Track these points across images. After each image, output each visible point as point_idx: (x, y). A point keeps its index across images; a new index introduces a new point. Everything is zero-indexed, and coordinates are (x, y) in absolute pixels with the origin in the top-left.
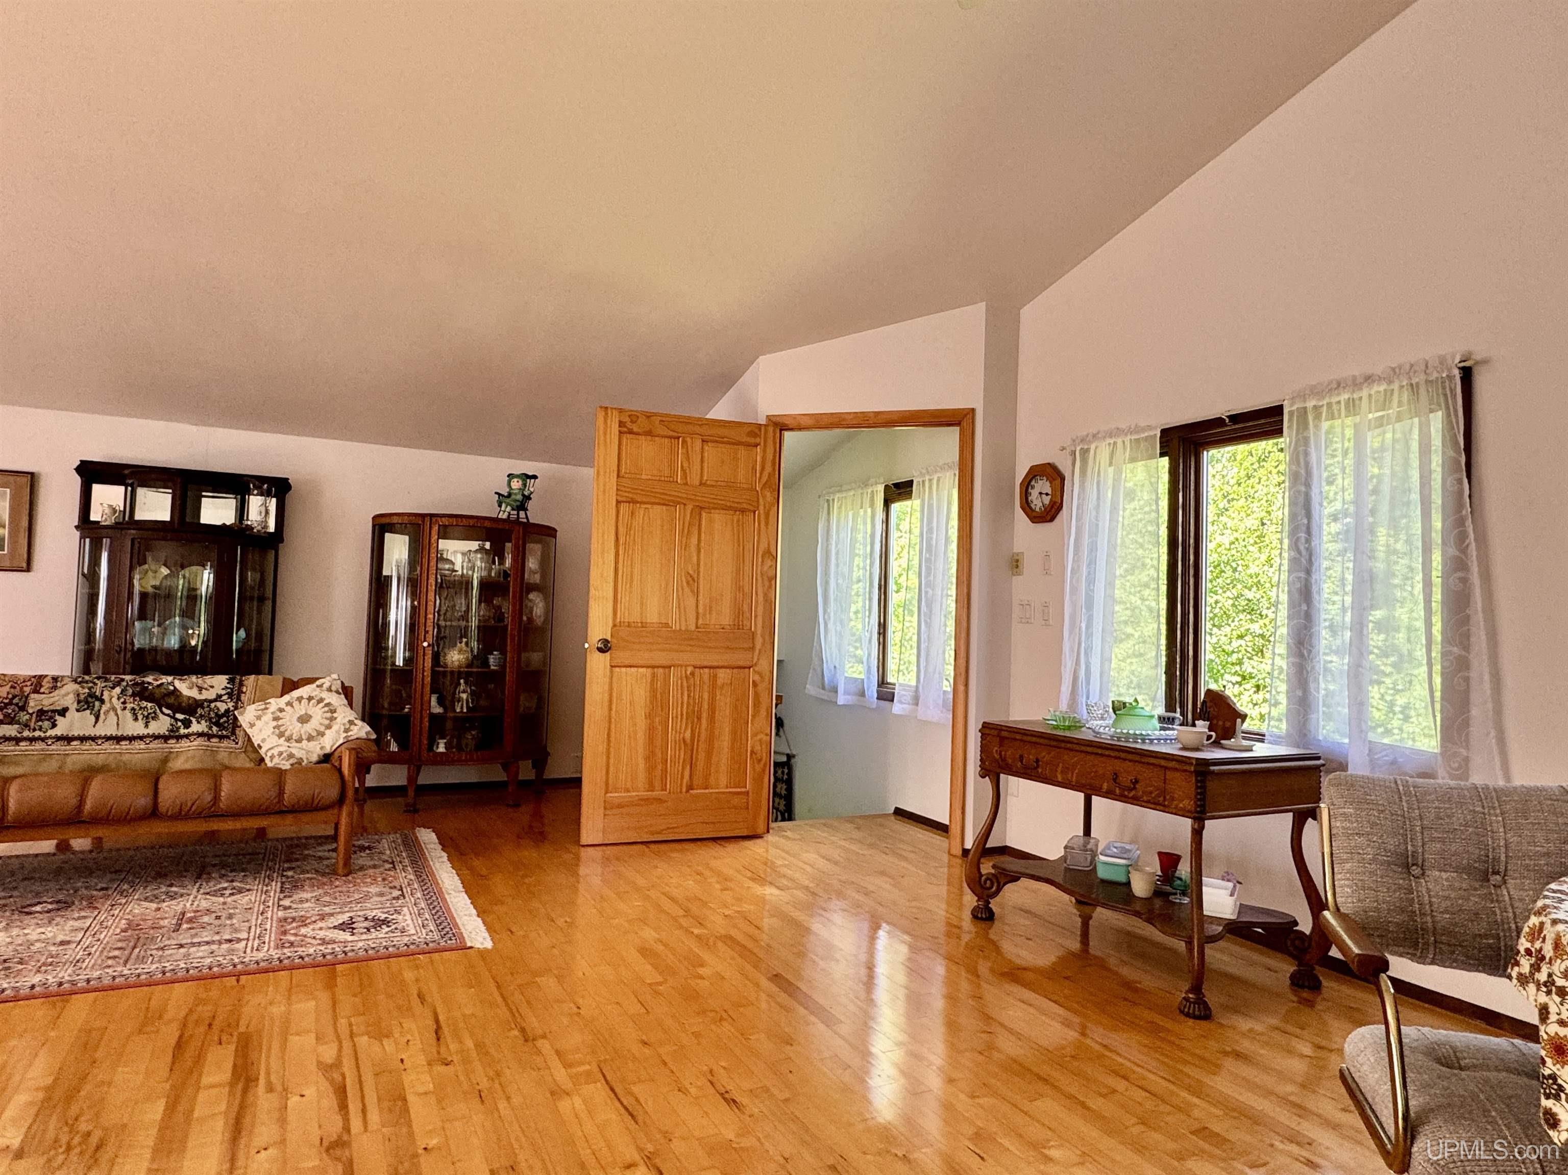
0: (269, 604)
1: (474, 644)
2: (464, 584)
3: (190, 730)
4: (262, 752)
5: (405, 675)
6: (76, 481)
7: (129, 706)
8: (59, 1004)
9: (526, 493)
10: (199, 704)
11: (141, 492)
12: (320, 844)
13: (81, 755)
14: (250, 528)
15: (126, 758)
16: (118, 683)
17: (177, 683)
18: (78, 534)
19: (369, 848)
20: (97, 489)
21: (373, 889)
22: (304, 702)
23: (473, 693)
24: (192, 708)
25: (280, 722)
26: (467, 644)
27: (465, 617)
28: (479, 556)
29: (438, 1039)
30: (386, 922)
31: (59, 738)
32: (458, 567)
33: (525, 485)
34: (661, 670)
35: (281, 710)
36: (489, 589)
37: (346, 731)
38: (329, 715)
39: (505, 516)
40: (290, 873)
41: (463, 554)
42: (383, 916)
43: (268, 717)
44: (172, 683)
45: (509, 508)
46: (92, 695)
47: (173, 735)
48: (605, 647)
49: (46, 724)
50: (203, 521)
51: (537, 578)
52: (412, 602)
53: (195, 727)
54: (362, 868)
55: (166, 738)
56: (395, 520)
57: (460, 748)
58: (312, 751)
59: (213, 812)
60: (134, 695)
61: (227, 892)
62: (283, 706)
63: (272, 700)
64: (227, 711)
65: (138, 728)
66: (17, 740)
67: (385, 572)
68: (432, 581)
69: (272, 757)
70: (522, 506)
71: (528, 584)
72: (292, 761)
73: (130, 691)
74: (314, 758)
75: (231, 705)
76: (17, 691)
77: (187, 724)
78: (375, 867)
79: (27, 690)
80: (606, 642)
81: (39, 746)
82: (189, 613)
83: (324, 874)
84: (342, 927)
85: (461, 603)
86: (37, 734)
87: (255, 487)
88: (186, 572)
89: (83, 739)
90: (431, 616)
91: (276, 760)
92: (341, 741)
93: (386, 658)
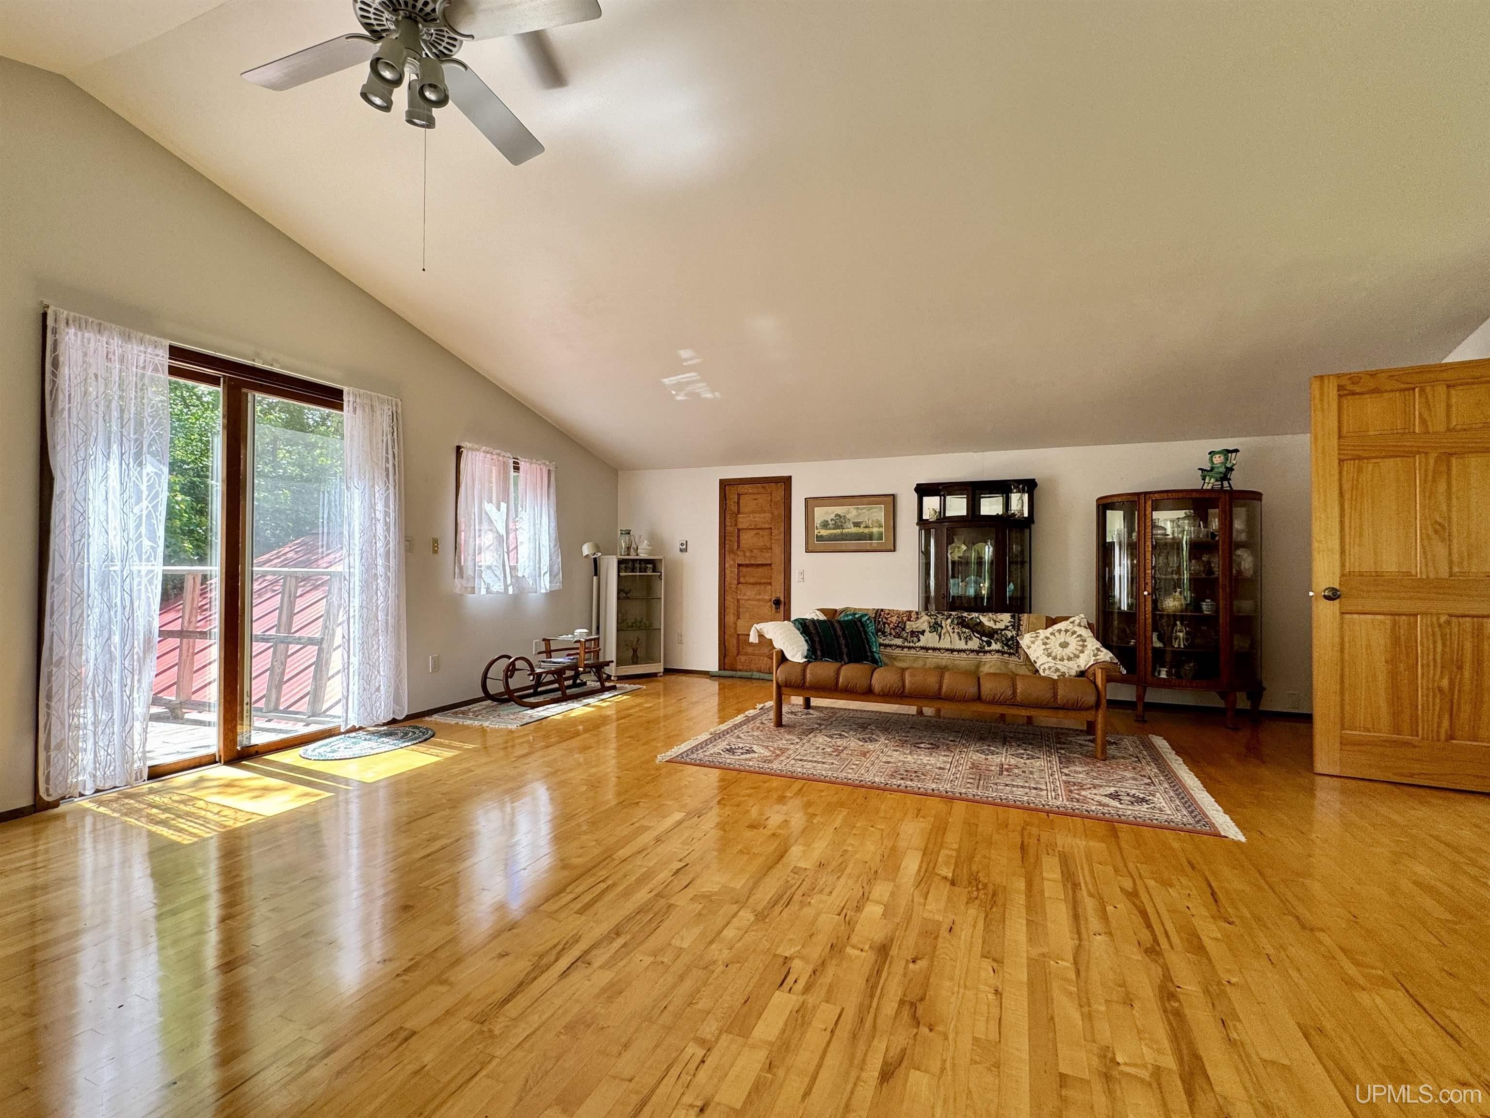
0: (1027, 566)
1: (1187, 593)
2: (1176, 545)
3: (991, 648)
4: (1037, 665)
5: (1129, 617)
6: (915, 496)
7: (956, 631)
8: (949, 804)
9: (1229, 465)
10: (995, 631)
11: (948, 498)
12: (1078, 735)
13: (933, 659)
14: (1014, 515)
15: (957, 662)
16: (950, 616)
17: (981, 617)
18: (917, 528)
19: (1115, 743)
20: (926, 499)
21: (1128, 774)
22: (1063, 633)
23: (1187, 633)
24: (991, 634)
25: (1048, 646)
26: (1181, 593)
27: (1179, 571)
28: (1186, 522)
29: (1216, 901)
30: (1143, 800)
31: (922, 648)
32: (1169, 531)
33: (1227, 459)
34: (1404, 617)
35: (1048, 638)
36: (1198, 548)
37: (1095, 655)
38: (1081, 643)
39: (1209, 487)
40: (1063, 752)
41: (1172, 521)
42: (1142, 796)
43: (1039, 642)
44: (978, 618)
45: (1213, 480)
46: (936, 623)
47: (981, 651)
48: (1333, 595)
49: (915, 639)
50: (982, 513)
51: (1243, 537)
52: (1132, 560)
53: (995, 646)
54: (1114, 757)
55: (978, 652)
56: (1115, 500)
57: (1179, 676)
58: (1072, 668)
59: (1011, 703)
60: (958, 624)
61: (1025, 756)
62: (1049, 635)
63: (1040, 631)
64: (1012, 637)
65: (961, 645)
66: (903, 648)
67: (1109, 540)
68: (1149, 543)
69: (1044, 670)
70: (1225, 477)
71: (1236, 542)
72: (1058, 674)
73: (956, 622)
74: (1073, 673)
75: (1014, 633)
76: (900, 620)
77: (989, 644)
78: (1123, 758)
79: (905, 619)
80: (1333, 590)
81: (913, 651)
82: (979, 574)
83: (1086, 756)
84: (1110, 796)
85: (1173, 560)
86: (911, 644)
87: (1015, 488)
88: (977, 547)
89: (934, 649)
90: (1149, 571)
91: (1047, 672)
92: (1092, 662)
93: (1113, 603)
